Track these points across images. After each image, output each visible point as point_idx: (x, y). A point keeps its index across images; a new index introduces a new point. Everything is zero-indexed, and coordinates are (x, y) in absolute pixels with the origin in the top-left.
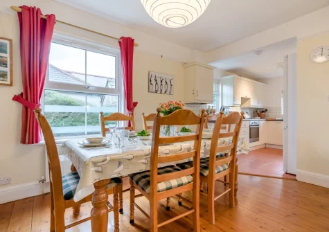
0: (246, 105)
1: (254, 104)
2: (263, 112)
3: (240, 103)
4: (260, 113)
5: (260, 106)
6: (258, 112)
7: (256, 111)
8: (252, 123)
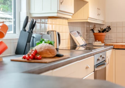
6: (96, 31)
7: (93, 30)
8: (98, 60)
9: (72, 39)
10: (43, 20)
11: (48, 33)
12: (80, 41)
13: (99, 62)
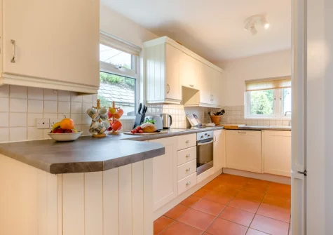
0: (191, 102)
1: (204, 99)
2: (218, 114)
3: (180, 97)
4: (214, 116)
5: (213, 104)
6: (211, 114)
7: (209, 113)
8: (202, 137)
9: (187, 120)
10: (158, 106)
11: (161, 115)
12: (194, 122)
13: (203, 139)
